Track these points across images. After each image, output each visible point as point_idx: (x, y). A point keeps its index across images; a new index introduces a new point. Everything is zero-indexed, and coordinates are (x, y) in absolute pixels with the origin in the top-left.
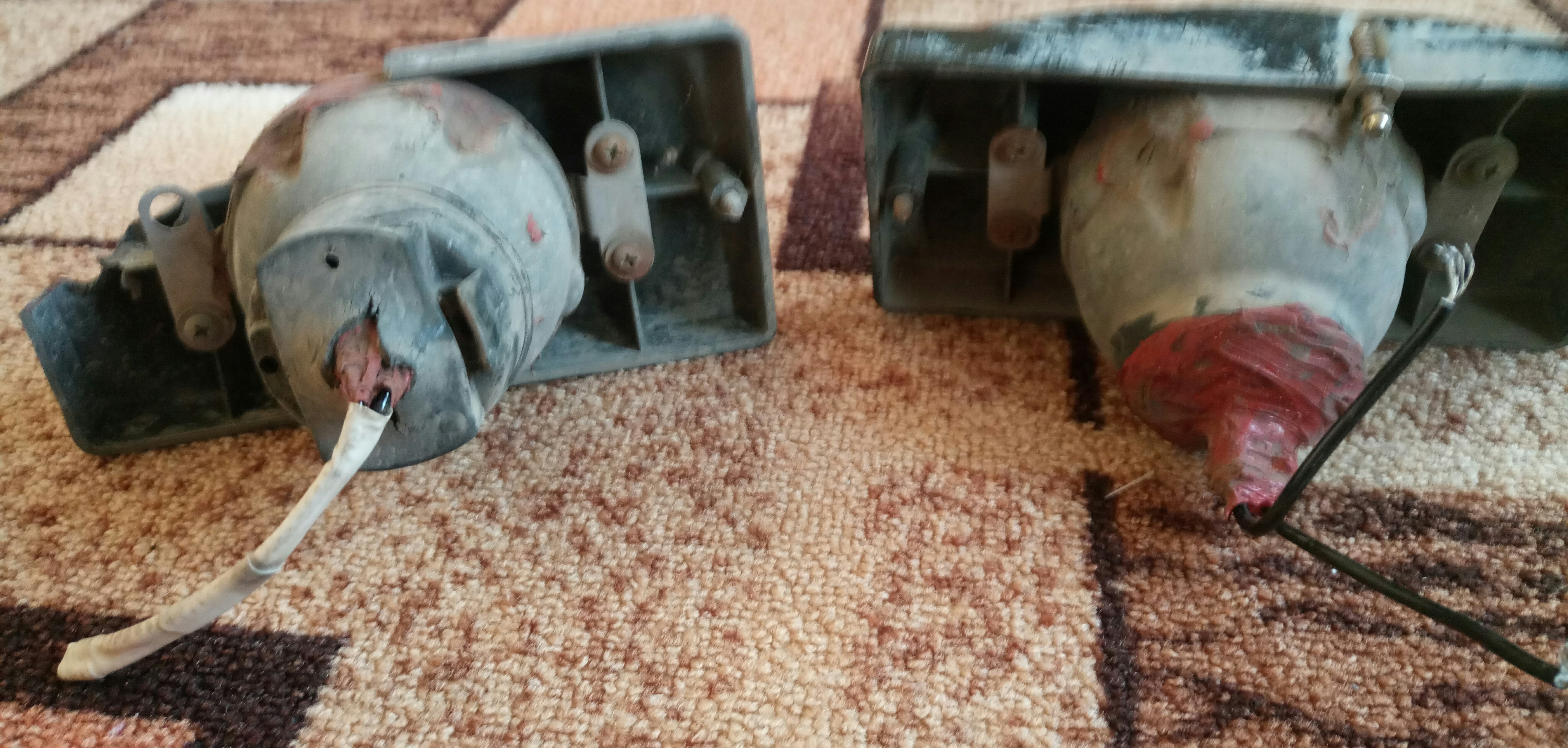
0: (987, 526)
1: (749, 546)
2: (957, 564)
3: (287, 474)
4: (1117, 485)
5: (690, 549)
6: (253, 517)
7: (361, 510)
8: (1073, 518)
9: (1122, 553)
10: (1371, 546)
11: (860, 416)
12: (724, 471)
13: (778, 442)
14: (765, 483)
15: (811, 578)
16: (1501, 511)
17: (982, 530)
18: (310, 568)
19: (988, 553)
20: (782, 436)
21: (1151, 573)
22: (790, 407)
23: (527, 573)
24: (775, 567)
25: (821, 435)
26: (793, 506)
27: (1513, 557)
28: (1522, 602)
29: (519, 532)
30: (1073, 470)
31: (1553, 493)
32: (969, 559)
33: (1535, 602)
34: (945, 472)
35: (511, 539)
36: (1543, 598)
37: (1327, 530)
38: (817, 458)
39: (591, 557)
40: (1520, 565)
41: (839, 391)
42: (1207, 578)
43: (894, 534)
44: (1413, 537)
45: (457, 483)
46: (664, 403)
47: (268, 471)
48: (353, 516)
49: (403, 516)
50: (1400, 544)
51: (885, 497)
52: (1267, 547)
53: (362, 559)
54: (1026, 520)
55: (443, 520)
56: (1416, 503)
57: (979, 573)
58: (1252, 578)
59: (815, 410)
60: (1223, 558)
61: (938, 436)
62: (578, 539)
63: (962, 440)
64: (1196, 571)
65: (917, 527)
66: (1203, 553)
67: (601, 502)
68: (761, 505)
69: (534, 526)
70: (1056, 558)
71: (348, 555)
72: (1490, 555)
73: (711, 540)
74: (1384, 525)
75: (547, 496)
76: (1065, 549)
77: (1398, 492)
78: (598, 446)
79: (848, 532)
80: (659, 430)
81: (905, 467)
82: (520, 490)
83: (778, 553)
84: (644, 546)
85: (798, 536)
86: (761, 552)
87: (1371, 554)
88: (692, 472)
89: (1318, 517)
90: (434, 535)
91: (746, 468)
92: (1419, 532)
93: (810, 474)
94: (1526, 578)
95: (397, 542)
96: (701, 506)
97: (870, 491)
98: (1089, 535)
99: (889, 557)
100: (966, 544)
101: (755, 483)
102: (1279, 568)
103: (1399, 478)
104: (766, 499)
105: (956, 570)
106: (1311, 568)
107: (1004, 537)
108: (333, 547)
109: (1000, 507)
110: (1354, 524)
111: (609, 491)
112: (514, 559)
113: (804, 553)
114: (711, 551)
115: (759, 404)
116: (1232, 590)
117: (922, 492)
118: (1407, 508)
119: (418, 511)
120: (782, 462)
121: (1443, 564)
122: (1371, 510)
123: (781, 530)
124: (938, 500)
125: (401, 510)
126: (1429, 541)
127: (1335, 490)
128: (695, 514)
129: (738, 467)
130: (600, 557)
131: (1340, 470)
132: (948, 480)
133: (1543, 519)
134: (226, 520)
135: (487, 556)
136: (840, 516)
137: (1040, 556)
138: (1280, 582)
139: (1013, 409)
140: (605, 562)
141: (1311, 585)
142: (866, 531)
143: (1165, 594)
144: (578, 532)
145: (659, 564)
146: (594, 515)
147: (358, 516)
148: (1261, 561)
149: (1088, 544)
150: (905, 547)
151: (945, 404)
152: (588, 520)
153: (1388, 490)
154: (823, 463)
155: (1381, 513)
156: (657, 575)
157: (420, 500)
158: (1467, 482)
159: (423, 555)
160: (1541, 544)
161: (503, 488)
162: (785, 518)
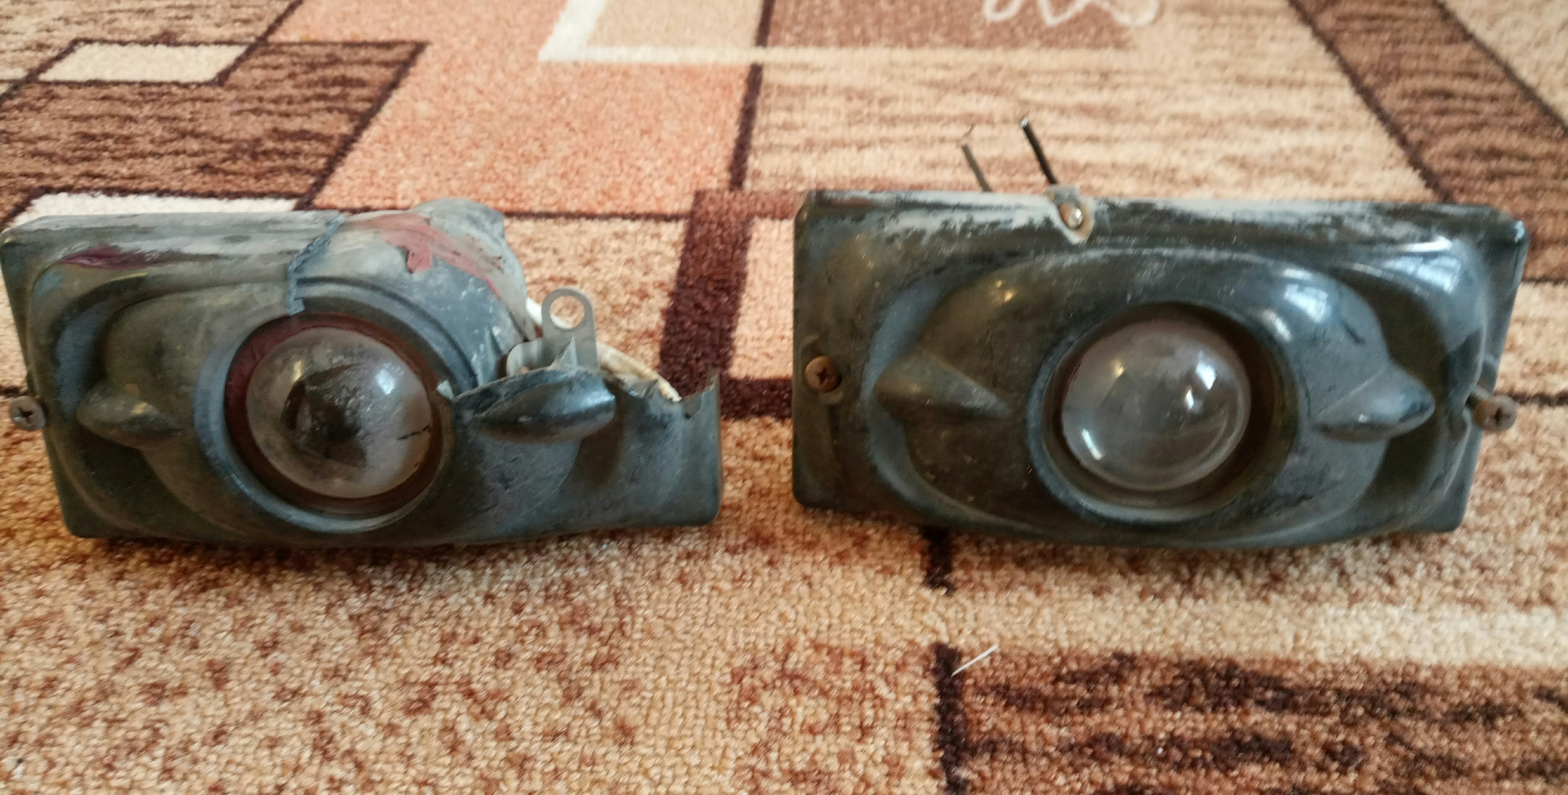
0: (843, 711)
1: (615, 742)
2: (814, 754)
3: (162, 667)
4: (964, 659)
5: (557, 747)
6: (124, 720)
7: (237, 707)
8: (923, 698)
9: (968, 735)
10: (1194, 721)
11: (726, 586)
12: (591, 655)
13: (645, 619)
14: (631, 669)
15: (674, 777)
16: (1311, 677)
17: (838, 715)
18: (185, 778)
19: (843, 740)
20: (648, 612)
21: (993, 759)
22: (657, 578)
23: (399, 777)
24: (640, 765)
25: (687, 610)
26: (658, 694)
27: (1319, 728)
28: (1324, 776)
29: (391, 729)
30: (925, 641)
31: (1358, 655)
32: (824, 749)
33: (1335, 776)
34: (806, 649)
35: (385, 739)
36: (1343, 772)
37: (1156, 704)
38: (684, 637)
39: (461, 758)
40: (1324, 736)
41: (707, 557)
42: (1044, 761)
43: (755, 724)
44: (1232, 709)
45: (331, 674)
46: (533, 575)
47: (140, 663)
48: (229, 714)
49: (279, 712)
50: (1221, 717)
51: (747, 681)
52: (1100, 724)
53: (238, 764)
54: (880, 702)
55: (318, 717)
56: (1237, 672)
57: (833, 764)
58: (1085, 760)
59: (682, 579)
60: (1060, 739)
61: (801, 609)
62: (449, 737)
63: (822, 612)
64: (1034, 755)
65: (777, 715)
66: (1040, 733)
67: (470, 694)
68: (627, 694)
69: (406, 722)
70: (905, 745)
71: (224, 760)
72: (1300, 726)
73: (578, 736)
74: (1208, 697)
75: (418, 688)
76: (914, 734)
77: (1221, 660)
78: (467, 628)
79: (711, 721)
80: (528, 609)
81: (767, 645)
82: (392, 680)
83: (642, 750)
84: (513, 744)
85: (662, 730)
86: (626, 749)
87: (1194, 730)
88: (558, 659)
89: (1149, 690)
90: (309, 734)
91: (613, 651)
92: (1239, 703)
93: (675, 656)
94: (1328, 750)
95: (274, 743)
96: (568, 698)
97: (733, 675)
98: (937, 717)
99: (749, 749)
100: (822, 732)
101: (621, 668)
102: (1110, 748)
103: (1223, 646)
104: (631, 686)
105: (813, 762)
106: (1140, 746)
107: (858, 723)
108: (209, 753)
109: (855, 689)
110: (1180, 697)
111: (478, 681)
112: (387, 762)
113: (668, 747)
114: (578, 749)
115: (629, 574)
116: (1065, 773)
117: (783, 674)
118: (1228, 678)
119: (294, 706)
120: (648, 643)
121: (1257, 737)
122: (1197, 681)
123: (646, 724)
124: (797, 683)
125: (276, 706)
126: (1246, 713)
127: (1165, 659)
128: (562, 706)
129: (604, 650)
130: (470, 757)
131: (1171, 637)
132: (808, 658)
133: (1347, 686)
134: (97, 724)
135: (361, 757)
136: (703, 706)
137: (891, 743)
138: (1111, 764)
139: (871, 573)
140: (475, 763)
141: (1139, 765)
142: (728, 721)
143: (1004, 780)
144: (449, 728)
145: (528, 765)
146: (464, 710)
147: (234, 715)
148: (1093, 741)
149: (936, 728)
150: (765, 737)
151: (808, 569)
152: (458, 714)
153: (1213, 658)
154: (689, 643)
155: (1205, 683)
156: (526, 776)
157: (295, 693)
158: (1283, 646)
159: (299, 759)
160: (1344, 712)
161: (377, 680)
162: (650, 708)
